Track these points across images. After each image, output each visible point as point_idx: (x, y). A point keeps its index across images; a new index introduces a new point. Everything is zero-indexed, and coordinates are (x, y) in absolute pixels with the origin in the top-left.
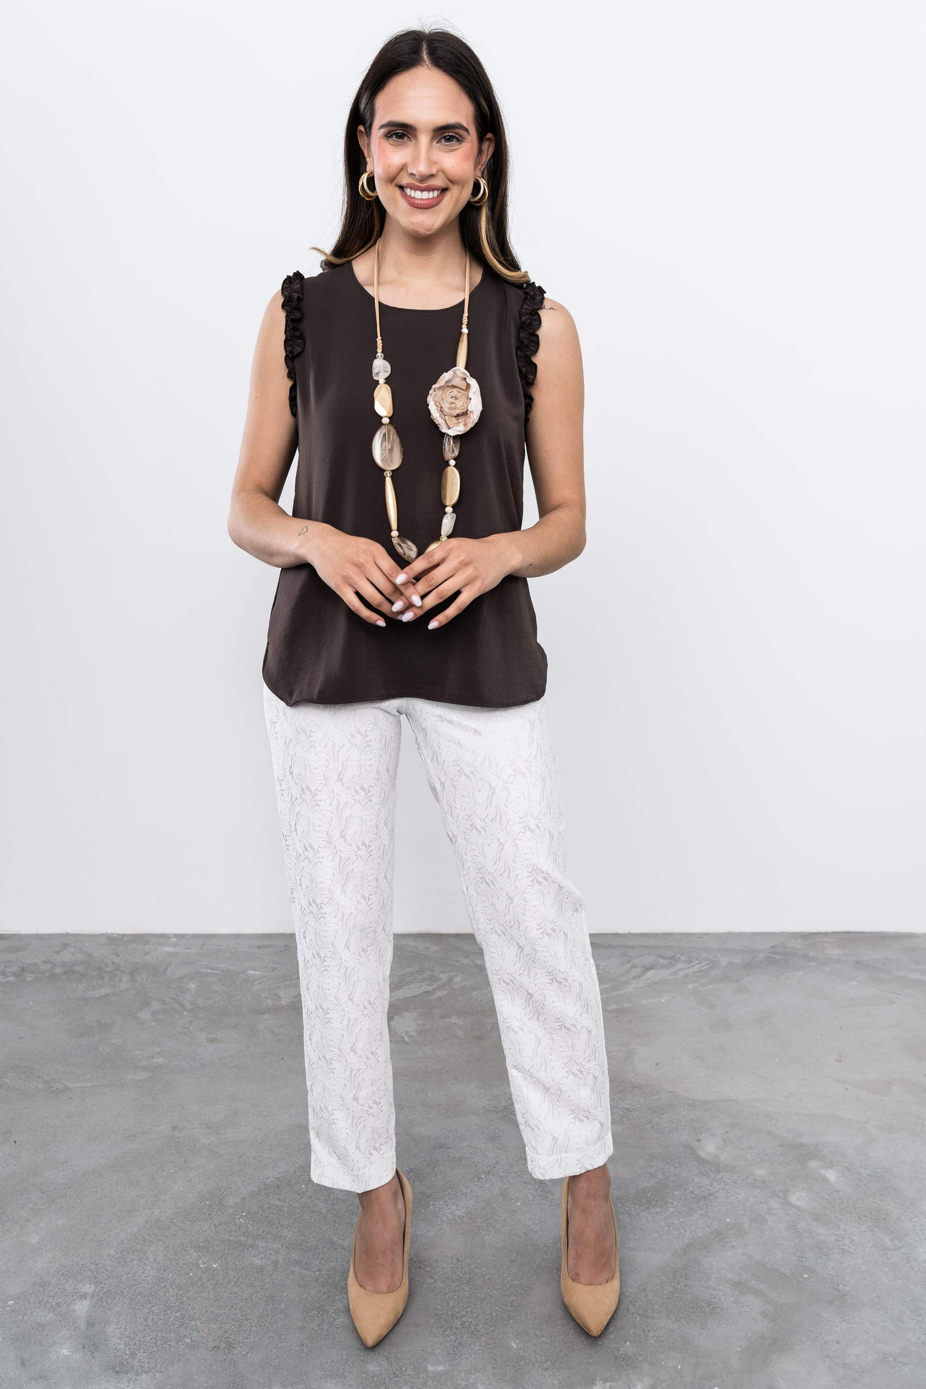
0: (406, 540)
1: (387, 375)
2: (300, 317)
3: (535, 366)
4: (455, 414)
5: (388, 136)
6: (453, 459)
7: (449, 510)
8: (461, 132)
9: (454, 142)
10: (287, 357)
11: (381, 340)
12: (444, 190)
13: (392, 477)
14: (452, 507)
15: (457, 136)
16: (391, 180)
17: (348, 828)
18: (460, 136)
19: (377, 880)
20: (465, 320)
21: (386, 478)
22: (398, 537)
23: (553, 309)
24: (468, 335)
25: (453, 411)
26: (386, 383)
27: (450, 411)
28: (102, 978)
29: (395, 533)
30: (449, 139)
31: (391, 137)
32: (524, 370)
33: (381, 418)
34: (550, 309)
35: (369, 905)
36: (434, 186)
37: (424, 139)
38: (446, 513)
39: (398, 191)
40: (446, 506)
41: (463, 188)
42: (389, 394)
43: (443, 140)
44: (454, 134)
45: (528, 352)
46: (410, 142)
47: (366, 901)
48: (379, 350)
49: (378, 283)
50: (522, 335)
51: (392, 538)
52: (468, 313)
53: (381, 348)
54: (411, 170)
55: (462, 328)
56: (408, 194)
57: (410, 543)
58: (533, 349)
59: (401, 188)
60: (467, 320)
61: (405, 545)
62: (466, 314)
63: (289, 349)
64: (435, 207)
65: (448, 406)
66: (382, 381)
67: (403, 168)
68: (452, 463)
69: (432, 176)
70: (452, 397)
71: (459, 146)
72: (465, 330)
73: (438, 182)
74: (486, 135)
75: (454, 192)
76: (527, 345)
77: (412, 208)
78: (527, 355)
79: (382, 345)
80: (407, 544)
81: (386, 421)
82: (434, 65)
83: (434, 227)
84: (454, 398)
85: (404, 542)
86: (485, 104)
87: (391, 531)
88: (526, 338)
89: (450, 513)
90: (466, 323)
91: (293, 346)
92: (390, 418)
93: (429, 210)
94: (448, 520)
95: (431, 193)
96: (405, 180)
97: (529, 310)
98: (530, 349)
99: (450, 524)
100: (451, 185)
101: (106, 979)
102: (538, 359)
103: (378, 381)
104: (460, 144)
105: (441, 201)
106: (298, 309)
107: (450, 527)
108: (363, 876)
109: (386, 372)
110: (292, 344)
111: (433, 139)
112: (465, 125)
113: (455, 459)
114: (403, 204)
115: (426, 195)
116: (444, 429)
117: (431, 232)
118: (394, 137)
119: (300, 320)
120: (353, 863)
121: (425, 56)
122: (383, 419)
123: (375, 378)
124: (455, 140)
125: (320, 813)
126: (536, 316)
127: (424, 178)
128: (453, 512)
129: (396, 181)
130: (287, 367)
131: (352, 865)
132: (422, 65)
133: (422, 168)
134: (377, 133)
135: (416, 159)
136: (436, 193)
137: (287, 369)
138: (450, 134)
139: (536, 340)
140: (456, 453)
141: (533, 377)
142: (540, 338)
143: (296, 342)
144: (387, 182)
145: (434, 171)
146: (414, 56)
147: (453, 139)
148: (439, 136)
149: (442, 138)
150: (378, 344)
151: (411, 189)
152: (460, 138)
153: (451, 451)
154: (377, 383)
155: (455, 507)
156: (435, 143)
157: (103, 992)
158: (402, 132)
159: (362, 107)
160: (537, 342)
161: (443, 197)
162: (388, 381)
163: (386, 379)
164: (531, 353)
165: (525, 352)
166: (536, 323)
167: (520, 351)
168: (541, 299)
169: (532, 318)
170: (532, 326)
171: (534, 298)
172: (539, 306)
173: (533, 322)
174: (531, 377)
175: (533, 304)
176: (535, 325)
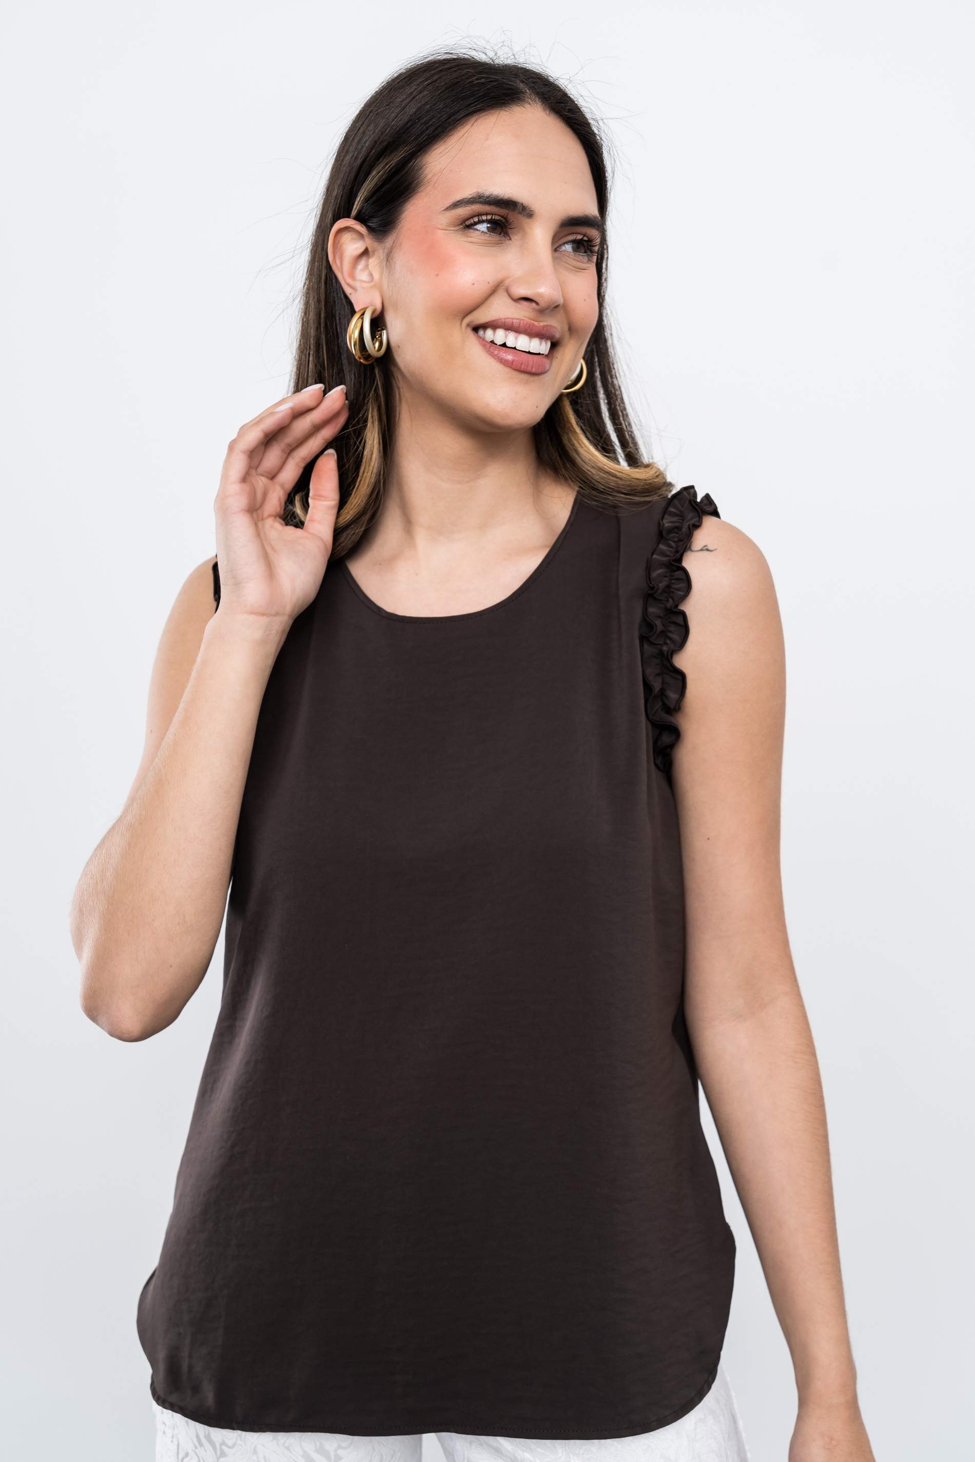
3: (681, 677)
23: (707, 550)
32: (657, 686)
34: (702, 550)
45: (667, 644)
50: (651, 610)
58: (676, 637)
76: (662, 632)
78: (661, 653)
88: (660, 617)
97: (667, 556)
98: (670, 639)
102: (685, 661)
139: (680, 622)
142: (689, 618)
160: (682, 623)
164: (672, 647)
165: (659, 646)
166: (680, 585)
167: (646, 646)
168: (691, 527)
169: (673, 576)
170: (673, 592)
171: (679, 528)
172: (684, 544)
173: (673, 584)
174: (673, 696)
175: (674, 542)
176: (678, 590)
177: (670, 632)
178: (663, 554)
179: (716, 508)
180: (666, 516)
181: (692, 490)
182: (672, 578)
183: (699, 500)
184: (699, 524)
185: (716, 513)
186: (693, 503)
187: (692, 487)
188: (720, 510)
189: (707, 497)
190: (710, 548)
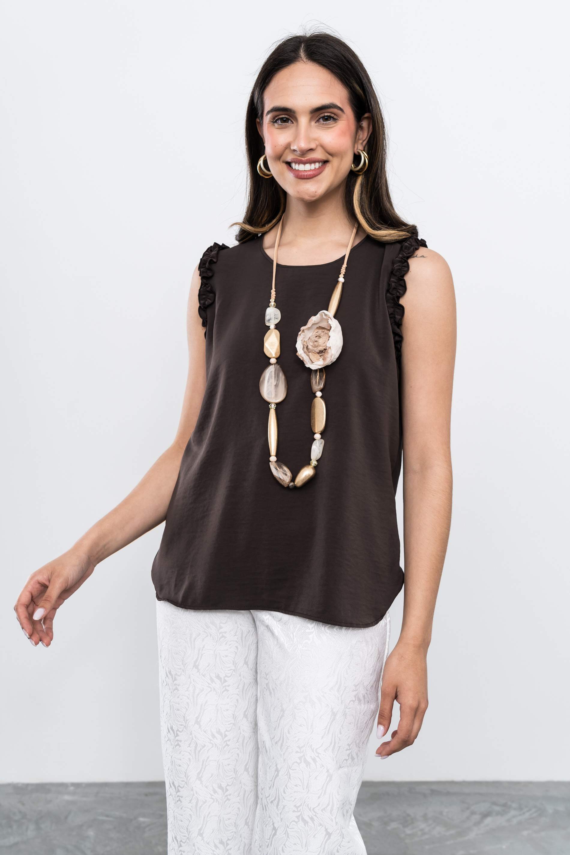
0: (282, 465)
1: (277, 321)
2: (211, 275)
3: (402, 308)
4: (318, 351)
5: (274, 121)
6: (320, 391)
7: (317, 436)
8: (335, 111)
9: (331, 122)
10: (200, 308)
11: (275, 291)
12: (325, 162)
13: (276, 410)
14: (320, 434)
15: (333, 115)
16: (279, 157)
17: (202, 715)
18: (335, 114)
19: (235, 771)
20: (343, 270)
21: (271, 410)
22: (275, 462)
23: (423, 257)
24: (343, 284)
25: (316, 349)
26: (276, 328)
27: (313, 348)
28: (11, 827)
29: (273, 459)
30: (327, 119)
31: (276, 122)
32: (391, 310)
33: (270, 359)
34: (421, 257)
35: (227, 796)
36: (314, 159)
37: (303, 120)
38: (315, 440)
39: (285, 166)
40: (315, 434)
41: (342, 159)
42: (277, 337)
43: (321, 120)
44: (329, 114)
45: (397, 295)
46: (293, 125)
47: (223, 791)
48: (272, 300)
49: (279, 246)
50: (392, 279)
51: (270, 463)
52: (347, 265)
53: (274, 298)
54: (294, 147)
55: (339, 277)
56: (294, 168)
57: (285, 468)
58: (401, 291)
59: (289, 164)
60: (345, 271)
61: (281, 470)
62: (345, 266)
63: (202, 302)
64: (317, 177)
65: (311, 344)
66: (272, 327)
67: (288, 146)
68: (319, 394)
69: (311, 150)
70: (316, 337)
71: (335, 124)
72: (341, 279)
73: (319, 155)
74: (364, 114)
75: (335, 162)
76: (395, 289)
77: (297, 179)
78: (395, 298)
79: (275, 296)
80: (283, 469)
81: (273, 361)
82: (309, 60)
83: (317, 193)
84: (318, 337)
85: (280, 467)
86: (358, 88)
87: (270, 456)
88: (394, 283)
89: (318, 440)
90: (344, 273)
91: (206, 299)
92: (277, 359)
93: (311, 180)
94: (317, 446)
95: (313, 165)
96: (289, 157)
97: (401, 258)
98: (399, 292)
99: (319, 449)
100: (330, 158)
101: (15, 827)
102: (405, 301)
103: (270, 326)
104: (336, 123)
105: (322, 172)
106: (209, 269)
107: (318, 452)
108: (219, 765)
109: (277, 319)
110: (205, 298)
111: (311, 119)
112: (339, 105)
113: (321, 391)
114: (290, 176)
115: (308, 167)
116: (308, 365)
117: (315, 198)
118: (279, 121)
119: (211, 277)
120: (208, 750)
121: (302, 54)
122: (271, 360)
123: (267, 324)
124: (332, 119)
125: (178, 698)
126: (405, 263)
127: (304, 153)
128: (321, 438)
129: (282, 159)
130: (201, 317)
131: (208, 752)
132: (299, 61)
133: (303, 144)
134: (267, 119)
135: (296, 136)
136: (317, 165)
137: (201, 319)
138: (326, 114)
139: (403, 284)
140: (322, 386)
141: (400, 317)
142: (406, 282)
143: (208, 296)
144: (276, 160)
145: (313, 146)
146: (293, 54)
147: (330, 119)
148: (316, 119)
149: (320, 119)
150: (272, 295)
151: (296, 163)
152: (335, 117)
153: (318, 385)
154: (268, 328)
155: (322, 434)
156: (313, 123)
157: (12, 840)
158: (286, 116)
159: (255, 101)
160: (404, 285)
161: (325, 168)
162: (277, 327)
163: (276, 325)
166: (405, 269)
167: (388, 294)
168: (414, 249)
170: (401, 272)
171: (409, 248)
172: (411, 255)
173: (402, 268)
174: (398, 317)
175: (406, 254)
176: (404, 271)
183: (419, 238)
184: (418, 248)
186: (416, 240)
190: (424, 256)
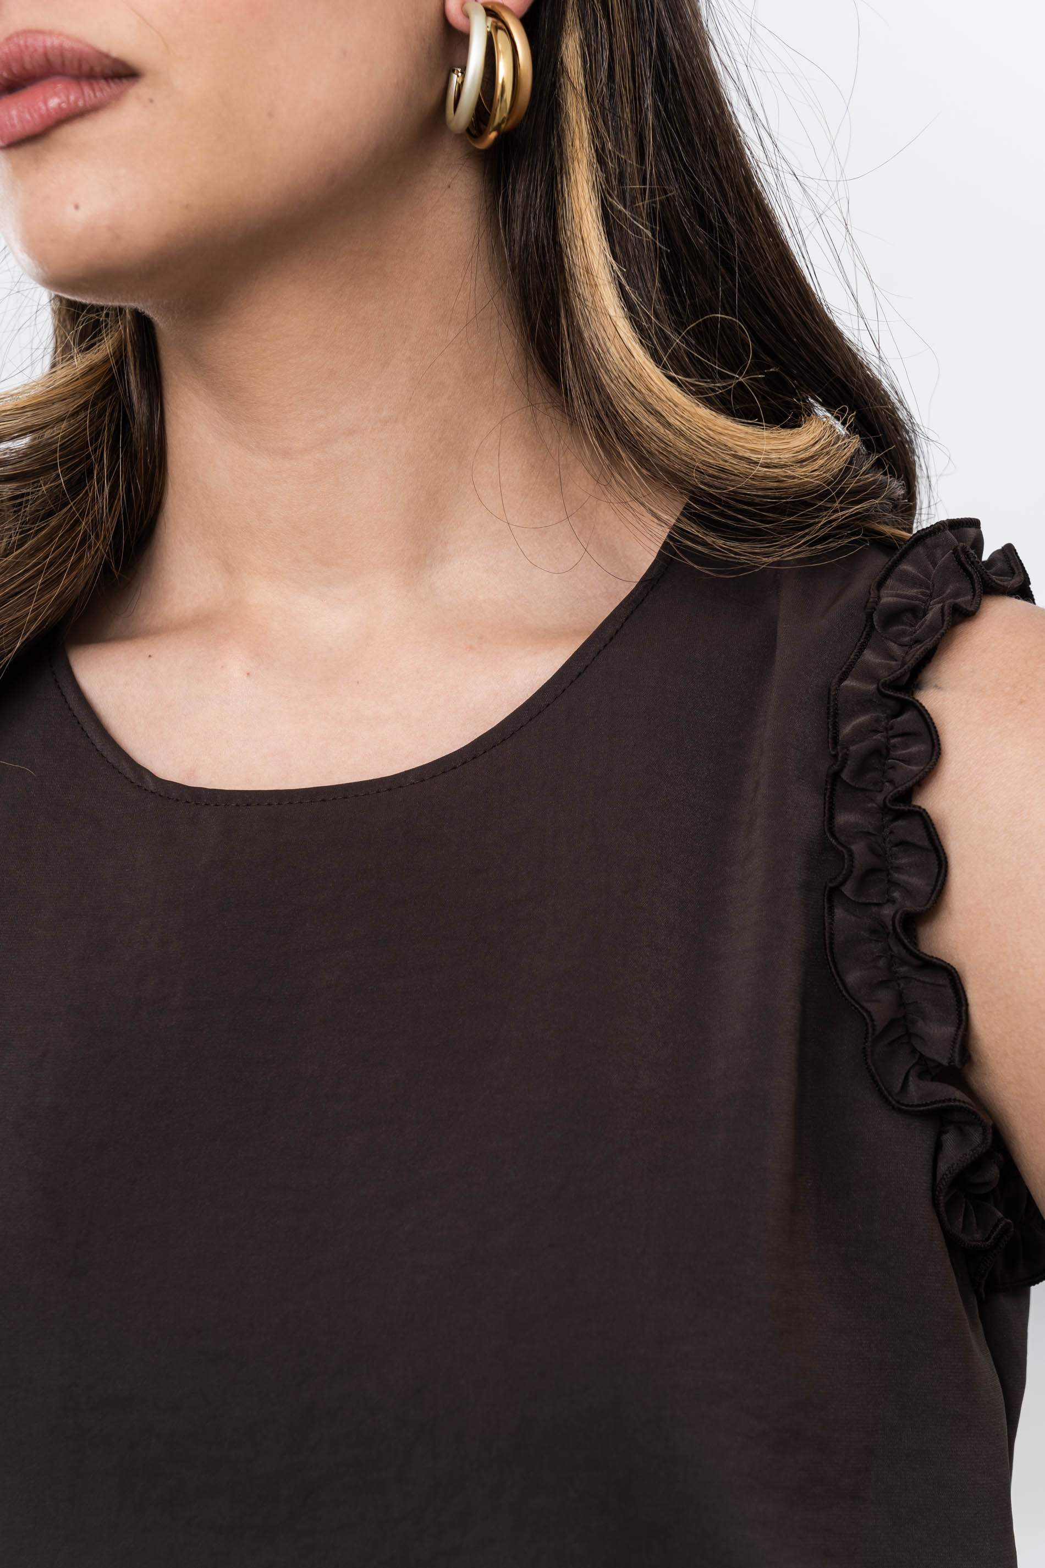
45: (892, 900)
50: (842, 818)
160: (925, 843)
164: (909, 906)
165: (874, 909)
166: (914, 749)
168: (947, 612)
169: (892, 728)
170: (893, 767)
171: (916, 612)
173: (894, 746)
174: (936, 1032)
176: (907, 760)
177: (898, 869)
178: (869, 675)
179: (1026, 581)
180: (890, 582)
181: (971, 531)
182: (891, 733)
183: (985, 557)
184: (972, 609)
185: (1024, 592)
186: (965, 560)
187: (975, 523)
188: (1033, 587)
189: (1009, 553)
